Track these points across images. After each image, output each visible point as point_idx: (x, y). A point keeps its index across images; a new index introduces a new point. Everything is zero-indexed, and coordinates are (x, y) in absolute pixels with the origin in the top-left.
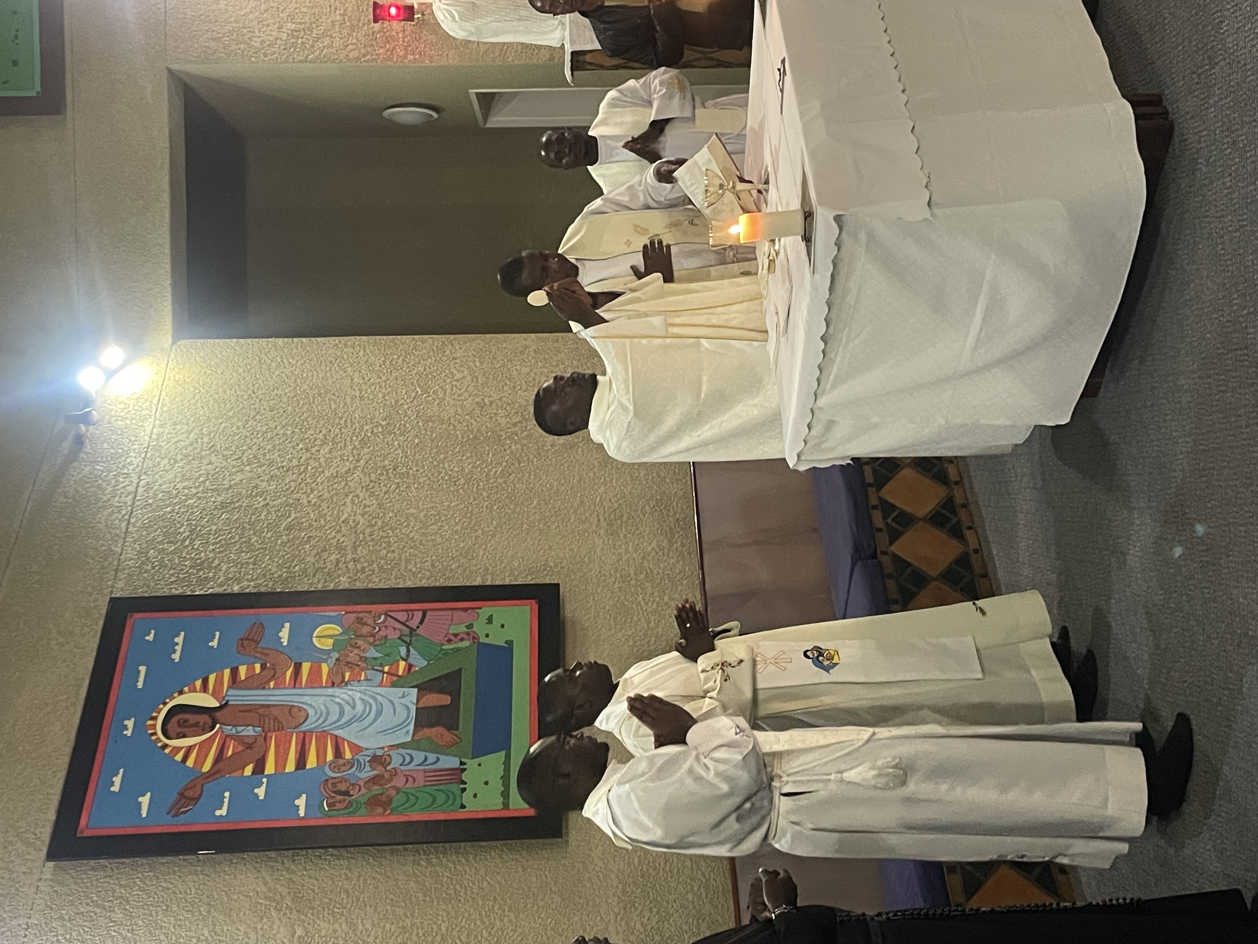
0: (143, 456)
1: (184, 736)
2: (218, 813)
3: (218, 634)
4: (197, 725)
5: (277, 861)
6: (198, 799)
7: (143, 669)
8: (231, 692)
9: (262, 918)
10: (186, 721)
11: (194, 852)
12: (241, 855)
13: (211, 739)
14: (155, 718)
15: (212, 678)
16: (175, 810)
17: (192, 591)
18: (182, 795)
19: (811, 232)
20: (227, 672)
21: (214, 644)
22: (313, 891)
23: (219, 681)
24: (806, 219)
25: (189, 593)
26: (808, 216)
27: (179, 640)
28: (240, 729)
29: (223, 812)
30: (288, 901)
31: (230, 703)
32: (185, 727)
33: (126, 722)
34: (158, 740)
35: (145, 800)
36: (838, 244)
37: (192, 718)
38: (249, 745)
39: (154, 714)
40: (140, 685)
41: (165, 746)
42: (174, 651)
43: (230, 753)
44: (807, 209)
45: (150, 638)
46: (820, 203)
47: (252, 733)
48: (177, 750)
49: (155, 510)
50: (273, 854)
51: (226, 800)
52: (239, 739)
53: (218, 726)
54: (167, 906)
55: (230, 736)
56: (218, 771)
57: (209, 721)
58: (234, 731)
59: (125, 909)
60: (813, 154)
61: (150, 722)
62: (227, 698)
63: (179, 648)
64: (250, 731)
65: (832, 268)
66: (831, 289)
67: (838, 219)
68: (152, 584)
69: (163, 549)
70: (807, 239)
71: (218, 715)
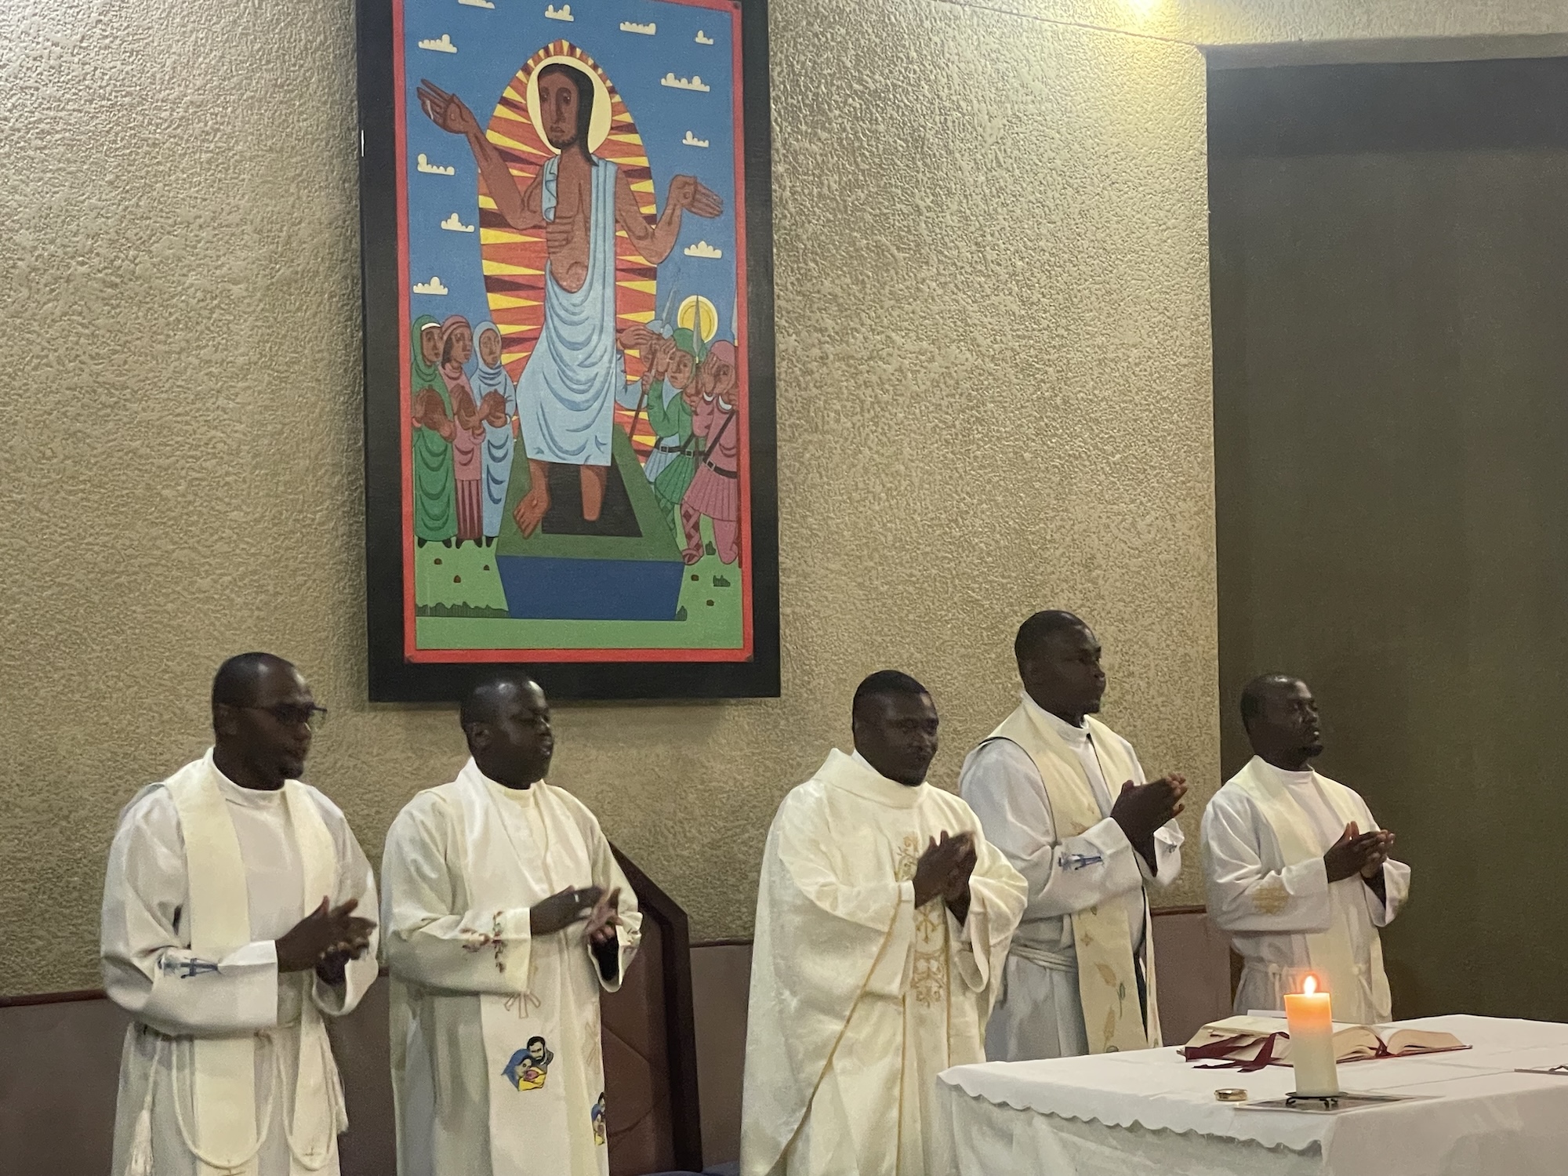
0: (1004, 7)
1: (542, 99)
3: (706, 144)
4: (560, 117)
5: (346, 251)
6: (445, 126)
8: (611, 170)
9: (259, 232)
10: (567, 102)
11: (363, 123)
12: (356, 195)
13: (535, 141)
14: (572, 53)
15: (634, 139)
16: (427, 92)
17: (777, 99)
18: (451, 100)
19: (1304, 1107)
20: (643, 162)
22: (299, 309)
23: (629, 150)
24: (1322, 1099)
25: (773, 94)
26: (1330, 1102)
28: (553, 186)
30: (284, 271)
31: (594, 169)
32: (557, 100)
34: (537, 61)
36: (1277, 1150)
37: (571, 111)
38: (528, 200)
39: (578, 51)
41: (527, 71)
42: (678, 78)
43: (514, 172)
44: (1340, 1102)
46: (1343, 1122)
47: (545, 205)
48: (522, 90)
49: (912, 32)
50: (356, 244)
52: (538, 183)
53: (558, 151)
54: (282, 86)
55: (540, 175)
56: (486, 157)
57: (566, 138)
58: (549, 177)
59: (278, 21)
61: (566, 45)
62: (601, 163)
64: (548, 201)
65: (1243, 1138)
66: (1211, 1137)
67: (1314, 1149)
68: (788, 35)
69: (846, 50)
70: (1293, 1101)
71: (575, 149)
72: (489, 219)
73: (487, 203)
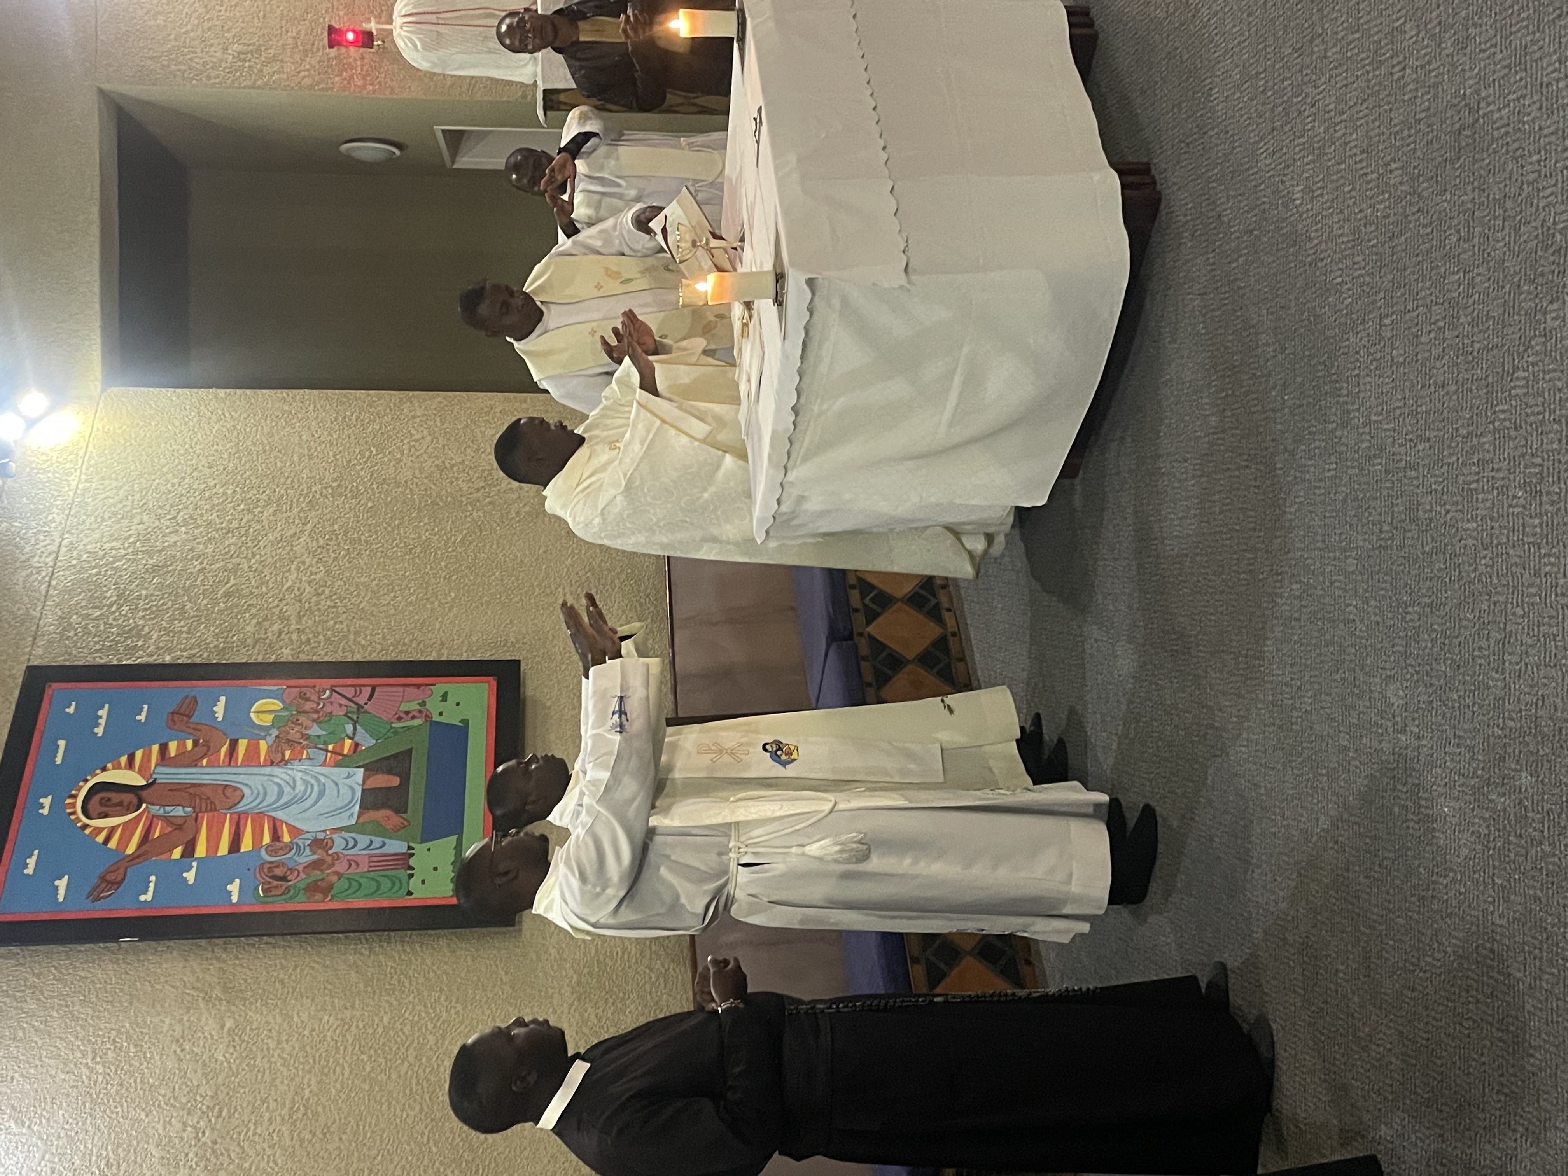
0: (67, 512)
1: (106, 816)
2: (143, 898)
3: (146, 707)
4: (120, 804)
5: (206, 949)
6: (119, 883)
7: (62, 743)
8: (160, 769)
9: (188, 1009)
10: (109, 800)
11: (115, 938)
12: (167, 943)
13: (137, 819)
14: (75, 797)
15: (139, 754)
16: (95, 895)
17: (119, 660)
18: (103, 879)
19: (782, 295)
20: (155, 748)
21: (142, 717)
22: (246, 981)
23: (147, 757)
24: (777, 282)
25: (115, 663)
26: (780, 277)
27: (103, 713)
28: (168, 809)
29: (148, 897)
30: (217, 992)
31: (158, 781)
32: (107, 806)
33: (42, 800)
34: (79, 820)
35: (62, 884)
36: (811, 310)
37: (116, 797)
38: (178, 825)
39: (74, 792)
40: (59, 760)
41: (86, 826)
42: (97, 725)
43: (157, 835)
44: (779, 271)
45: (71, 710)
46: (792, 264)
47: (181, 814)
48: (99, 830)
49: (79, 572)
50: (203, 942)
51: (152, 885)
52: (168, 820)
53: (144, 806)
54: (85, 996)
55: (158, 817)
56: (145, 853)
57: (135, 801)
58: (162, 811)
59: (39, 1000)
60: (786, 212)
61: (69, 801)
62: (155, 776)
63: (103, 721)
64: (179, 812)
65: (803, 335)
66: (802, 357)
67: (810, 282)
68: (74, 652)
69: (88, 615)
70: (779, 301)
71: (144, 794)
72: (189, 851)
73: (177, 853)
